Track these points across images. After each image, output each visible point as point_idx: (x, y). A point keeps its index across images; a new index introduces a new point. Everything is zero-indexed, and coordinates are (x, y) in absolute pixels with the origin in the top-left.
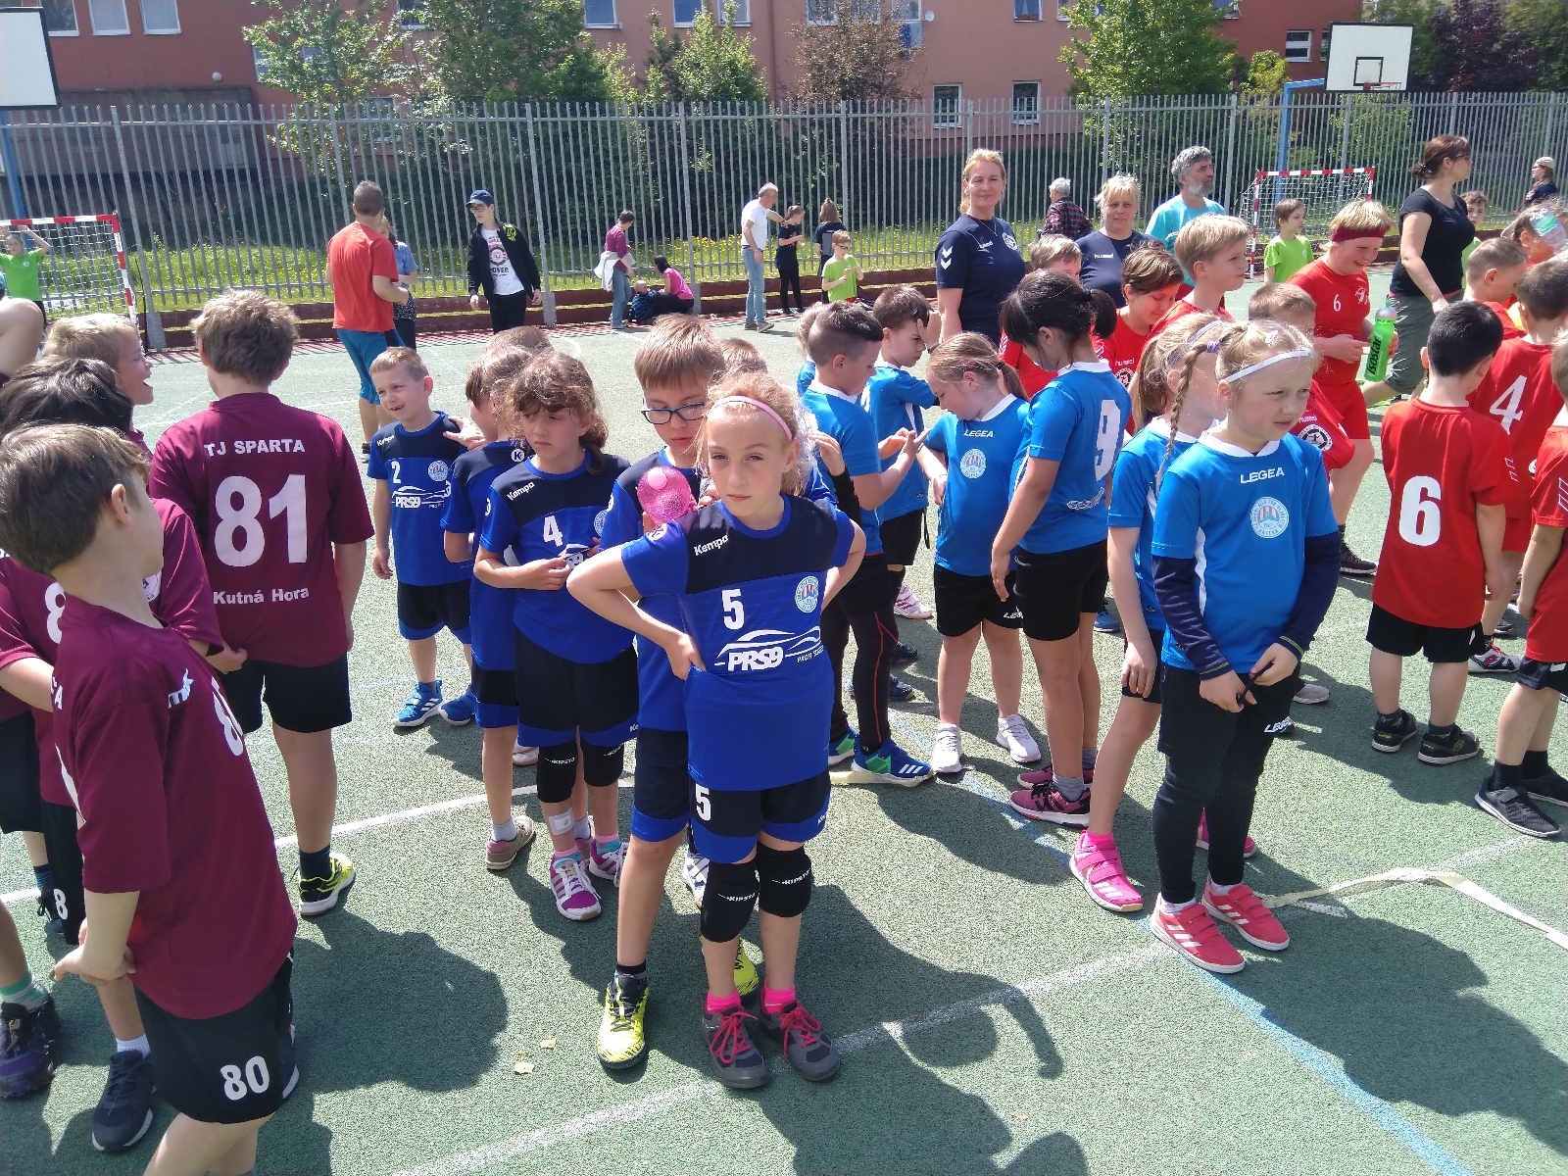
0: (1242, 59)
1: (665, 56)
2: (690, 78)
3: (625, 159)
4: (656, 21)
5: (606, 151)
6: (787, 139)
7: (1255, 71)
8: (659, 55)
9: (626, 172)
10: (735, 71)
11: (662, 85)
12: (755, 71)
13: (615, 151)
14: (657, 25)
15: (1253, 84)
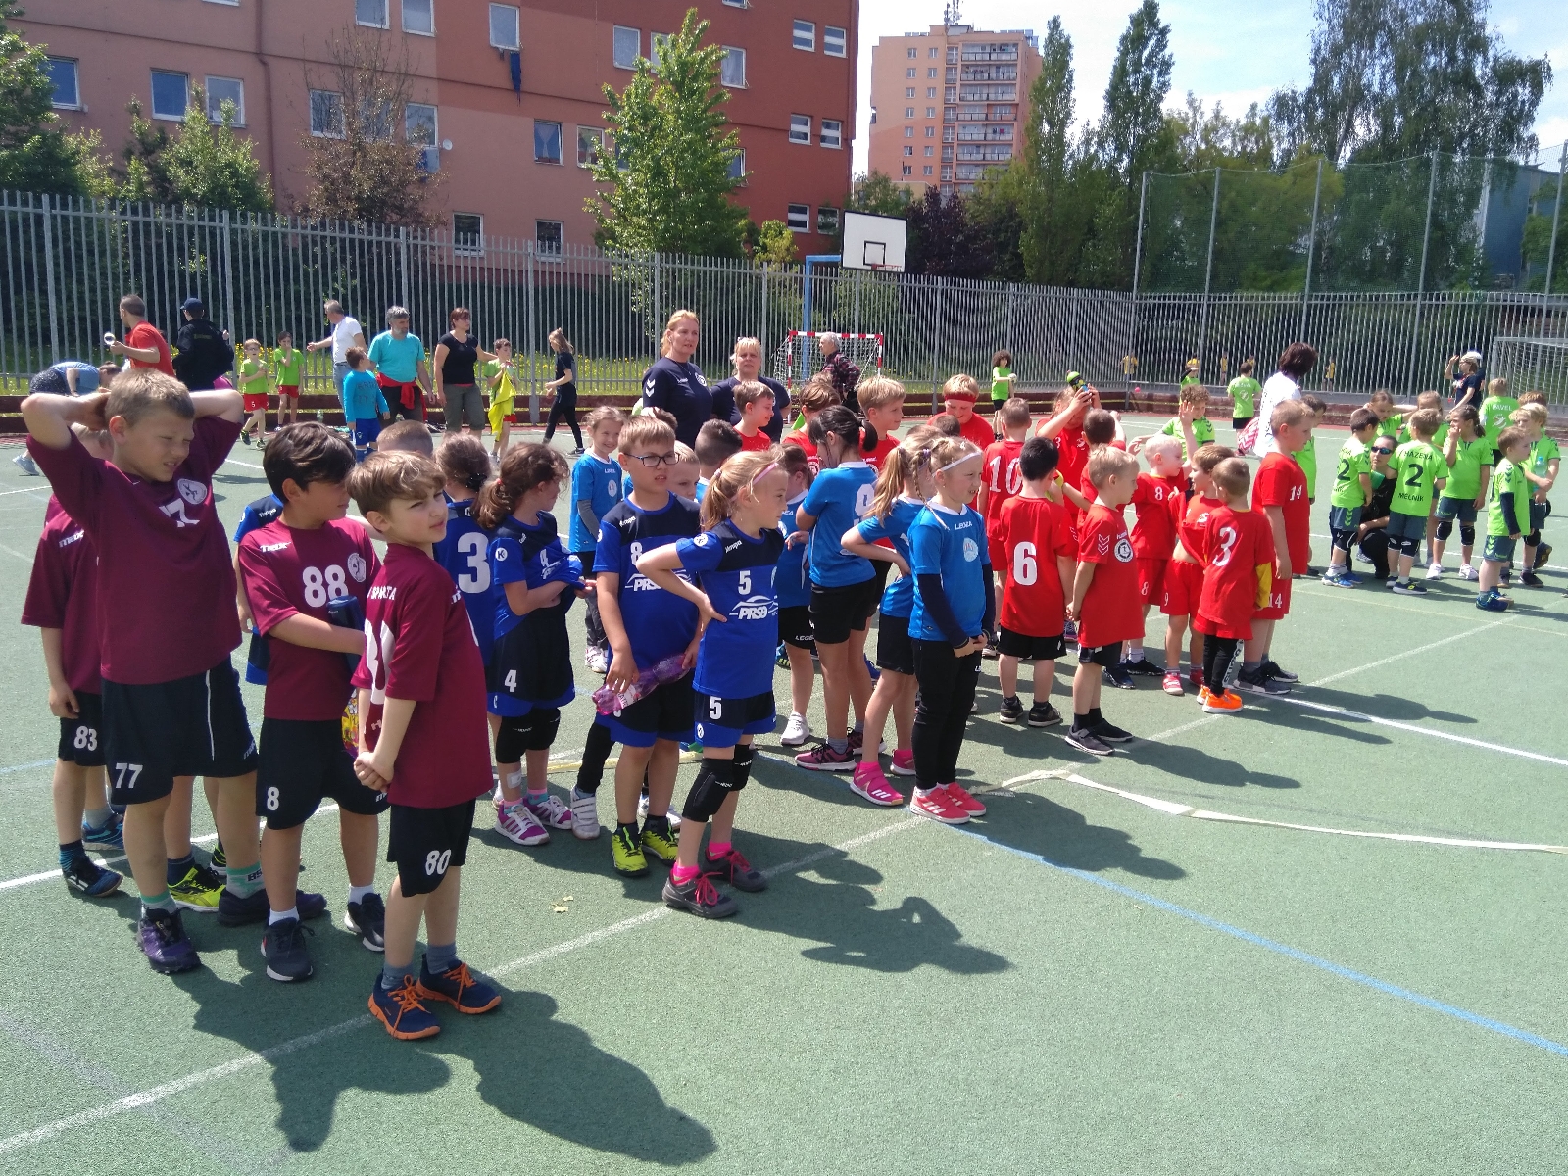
0: (753, 224)
1: (149, 148)
2: (180, 176)
3: (102, 253)
4: (136, 110)
5: (78, 244)
6: (295, 250)
7: (766, 237)
8: (139, 146)
9: (103, 268)
10: (235, 174)
11: (145, 179)
12: (258, 174)
13: (90, 244)
14: (138, 115)
15: (765, 248)
